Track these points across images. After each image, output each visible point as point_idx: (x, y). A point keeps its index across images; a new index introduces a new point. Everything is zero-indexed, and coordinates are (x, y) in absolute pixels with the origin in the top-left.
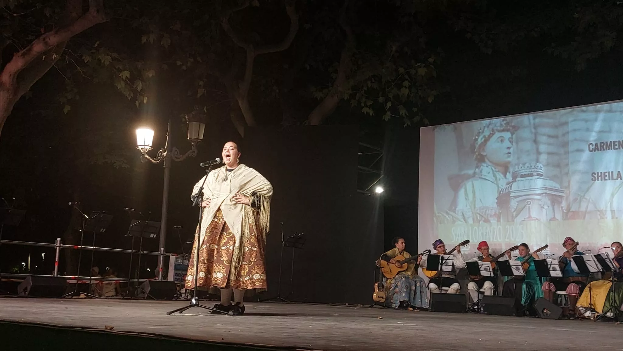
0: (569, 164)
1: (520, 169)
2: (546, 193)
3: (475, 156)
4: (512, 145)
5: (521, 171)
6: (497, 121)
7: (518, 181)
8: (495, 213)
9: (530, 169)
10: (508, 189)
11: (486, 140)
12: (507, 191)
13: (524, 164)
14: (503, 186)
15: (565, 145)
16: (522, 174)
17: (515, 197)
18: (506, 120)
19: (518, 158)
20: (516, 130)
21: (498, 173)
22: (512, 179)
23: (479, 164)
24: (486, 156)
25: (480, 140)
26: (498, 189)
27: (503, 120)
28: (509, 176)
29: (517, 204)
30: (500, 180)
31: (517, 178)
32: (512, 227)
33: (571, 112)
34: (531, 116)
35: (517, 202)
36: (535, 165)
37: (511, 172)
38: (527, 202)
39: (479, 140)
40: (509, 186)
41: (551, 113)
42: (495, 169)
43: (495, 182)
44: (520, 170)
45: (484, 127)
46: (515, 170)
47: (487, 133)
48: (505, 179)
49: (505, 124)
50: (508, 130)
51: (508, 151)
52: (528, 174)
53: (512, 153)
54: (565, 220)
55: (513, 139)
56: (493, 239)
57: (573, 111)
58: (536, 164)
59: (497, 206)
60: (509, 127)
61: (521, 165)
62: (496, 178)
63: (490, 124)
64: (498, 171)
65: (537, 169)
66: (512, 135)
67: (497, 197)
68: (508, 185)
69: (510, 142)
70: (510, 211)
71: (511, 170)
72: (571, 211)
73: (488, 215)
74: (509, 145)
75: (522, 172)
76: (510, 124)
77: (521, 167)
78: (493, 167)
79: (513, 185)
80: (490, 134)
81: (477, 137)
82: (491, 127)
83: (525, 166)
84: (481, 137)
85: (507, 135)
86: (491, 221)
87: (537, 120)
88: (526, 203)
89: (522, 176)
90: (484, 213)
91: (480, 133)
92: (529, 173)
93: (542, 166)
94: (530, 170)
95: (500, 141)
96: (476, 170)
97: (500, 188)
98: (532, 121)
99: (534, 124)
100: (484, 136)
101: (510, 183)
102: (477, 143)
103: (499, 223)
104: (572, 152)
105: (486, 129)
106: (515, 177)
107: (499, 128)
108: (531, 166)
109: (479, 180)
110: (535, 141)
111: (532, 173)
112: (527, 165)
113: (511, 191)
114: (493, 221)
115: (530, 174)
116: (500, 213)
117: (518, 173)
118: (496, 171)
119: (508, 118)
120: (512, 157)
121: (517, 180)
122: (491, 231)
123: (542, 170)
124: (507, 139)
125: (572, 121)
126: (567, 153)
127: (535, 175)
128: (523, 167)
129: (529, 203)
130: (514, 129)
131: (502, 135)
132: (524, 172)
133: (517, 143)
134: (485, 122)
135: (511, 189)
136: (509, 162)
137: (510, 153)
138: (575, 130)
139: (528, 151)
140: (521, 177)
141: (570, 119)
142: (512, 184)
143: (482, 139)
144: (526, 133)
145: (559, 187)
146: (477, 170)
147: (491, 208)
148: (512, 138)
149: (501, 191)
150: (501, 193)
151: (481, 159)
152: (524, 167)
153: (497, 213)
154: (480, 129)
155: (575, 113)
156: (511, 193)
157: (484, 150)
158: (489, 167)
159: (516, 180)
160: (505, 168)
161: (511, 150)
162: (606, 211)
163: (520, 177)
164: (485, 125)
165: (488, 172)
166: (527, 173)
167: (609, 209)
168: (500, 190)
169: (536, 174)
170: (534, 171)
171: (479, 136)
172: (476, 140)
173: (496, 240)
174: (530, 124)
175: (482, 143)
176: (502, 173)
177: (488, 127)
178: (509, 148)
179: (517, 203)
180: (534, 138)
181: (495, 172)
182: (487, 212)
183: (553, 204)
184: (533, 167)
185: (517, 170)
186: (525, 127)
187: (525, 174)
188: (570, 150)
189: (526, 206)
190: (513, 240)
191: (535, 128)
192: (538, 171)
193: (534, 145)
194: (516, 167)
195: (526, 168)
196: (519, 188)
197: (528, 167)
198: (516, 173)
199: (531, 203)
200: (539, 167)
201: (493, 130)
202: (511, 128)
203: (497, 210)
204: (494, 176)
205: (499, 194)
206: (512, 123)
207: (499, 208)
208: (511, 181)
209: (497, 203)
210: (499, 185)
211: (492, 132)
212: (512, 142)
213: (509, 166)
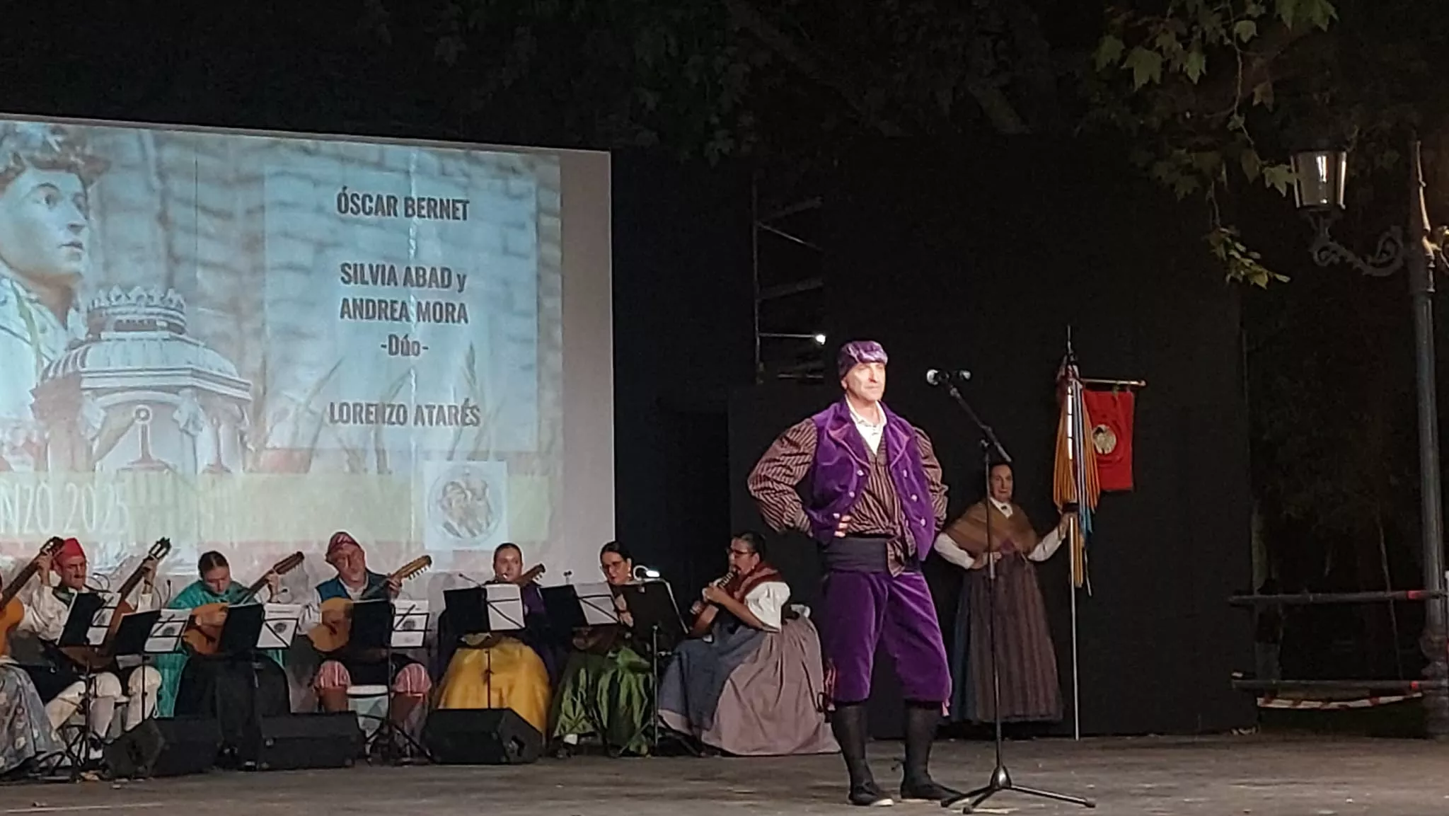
0: (266, 306)
1: (115, 303)
2: (193, 387)
4: (87, 218)
5: (118, 310)
6: (33, 129)
7: (109, 340)
8: (28, 440)
9: (148, 306)
10: (74, 364)
12: (70, 370)
13: (127, 288)
14: (54, 352)
15: (254, 243)
16: (120, 321)
17: (97, 392)
18: (63, 132)
19: (107, 266)
20: (99, 173)
21: (37, 305)
22: (85, 330)
26: (40, 362)
27: (54, 132)
28: (77, 323)
29: (106, 418)
30: (43, 330)
31: (103, 329)
32: (87, 490)
33: (271, 146)
34: (147, 134)
35: (106, 408)
36: (163, 295)
37: (83, 308)
38: (138, 412)
40: (77, 354)
41: (211, 137)
42: (28, 291)
43: (28, 338)
44: (115, 306)
46: (96, 302)
48: (61, 330)
49: (59, 144)
50: (70, 168)
51: (72, 237)
52: (141, 321)
53: (85, 245)
54: (251, 471)
55: (90, 201)
56: (21, 527)
57: (277, 143)
58: (166, 294)
59: (35, 417)
60: (72, 159)
61: (116, 291)
62: (30, 320)
63: (8, 134)
64: (38, 301)
65: (167, 308)
66: (85, 186)
67: (33, 387)
68: (74, 352)
69: (79, 207)
70: (80, 435)
71: (82, 300)
72: (269, 445)
73: (4, 445)
74: (79, 219)
75: (121, 313)
76: (78, 148)
77: (118, 298)
78: (18, 282)
79: (90, 351)
80: (7, 170)
82: (8, 144)
83: (130, 295)
85: (70, 184)
86: (13, 467)
87: (170, 154)
88: (134, 415)
89: (119, 327)
92: (144, 317)
93: (182, 302)
94: (149, 310)
95: (44, 202)
97: (45, 360)
98: (152, 152)
99: (159, 163)
101: (82, 344)
103: (42, 475)
104: (273, 269)
106: (96, 329)
107: (37, 154)
108: (150, 297)
110: (163, 219)
111: (154, 321)
112: (137, 290)
113: (85, 369)
114: (23, 467)
115: (145, 322)
116: (47, 442)
117: (107, 314)
118: (31, 301)
119: (72, 127)
120: (85, 256)
121: (102, 337)
122: (12, 502)
123: (181, 312)
124: (69, 198)
125: (277, 174)
126: (258, 269)
127: (163, 328)
128: (124, 297)
129: (143, 414)
130: (92, 170)
131: (54, 183)
132: (127, 313)
133: (103, 213)
135: (83, 365)
136: (78, 274)
137: (79, 246)
138: (284, 204)
139: (139, 247)
140: (117, 330)
141: (269, 169)
142: (88, 349)
144: (132, 188)
145: (234, 371)
147: (14, 425)
148: (86, 197)
149: (49, 367)
150: (51, 374)
152: (129, 298)
153: (35, 439)
155: (282, 151)
156: (81, 378)
158: (5, 282)
159: (99, 335)
160: (62, 294)
161: (83, 238)
162: (365, 451)
163: (112, 327)
166: (137, 318)
167: (371, 447)
168: (46, 363)
169: (165, 324)
170: (158, 314)
173: (32, 531)
174: (145, 157)
176: (53, 310)
178: (74, 228)
179: (103, 413)
180: (158, 207)
181: (27, 304)
183: (215, 421)
184: (156, 301)
185: (103, 305)
186: (129, 167)
187: (128, 321)
188: (268, 263)
189: (133, 422)
190: (89, 531)
191: (162, 175)
192: (172, 316)
193: (160, 231)
194: (102, 294)
195: (133, 300)
196: (109, 365)
197: (140, 297)
198: (101, 315)
199: (148, 414)
200: (175, 302)
201: (16, 157)
202: (80, 162)
203: (35, 432)
204: (21, 316)
205: (43, 379)
206: (84, 146)
207: (42, 424)
208: (83, 338)
209: (32, 406)
210: (43, 348)
211: (12, 164)
212: (88, 208)
213: (76, 286)
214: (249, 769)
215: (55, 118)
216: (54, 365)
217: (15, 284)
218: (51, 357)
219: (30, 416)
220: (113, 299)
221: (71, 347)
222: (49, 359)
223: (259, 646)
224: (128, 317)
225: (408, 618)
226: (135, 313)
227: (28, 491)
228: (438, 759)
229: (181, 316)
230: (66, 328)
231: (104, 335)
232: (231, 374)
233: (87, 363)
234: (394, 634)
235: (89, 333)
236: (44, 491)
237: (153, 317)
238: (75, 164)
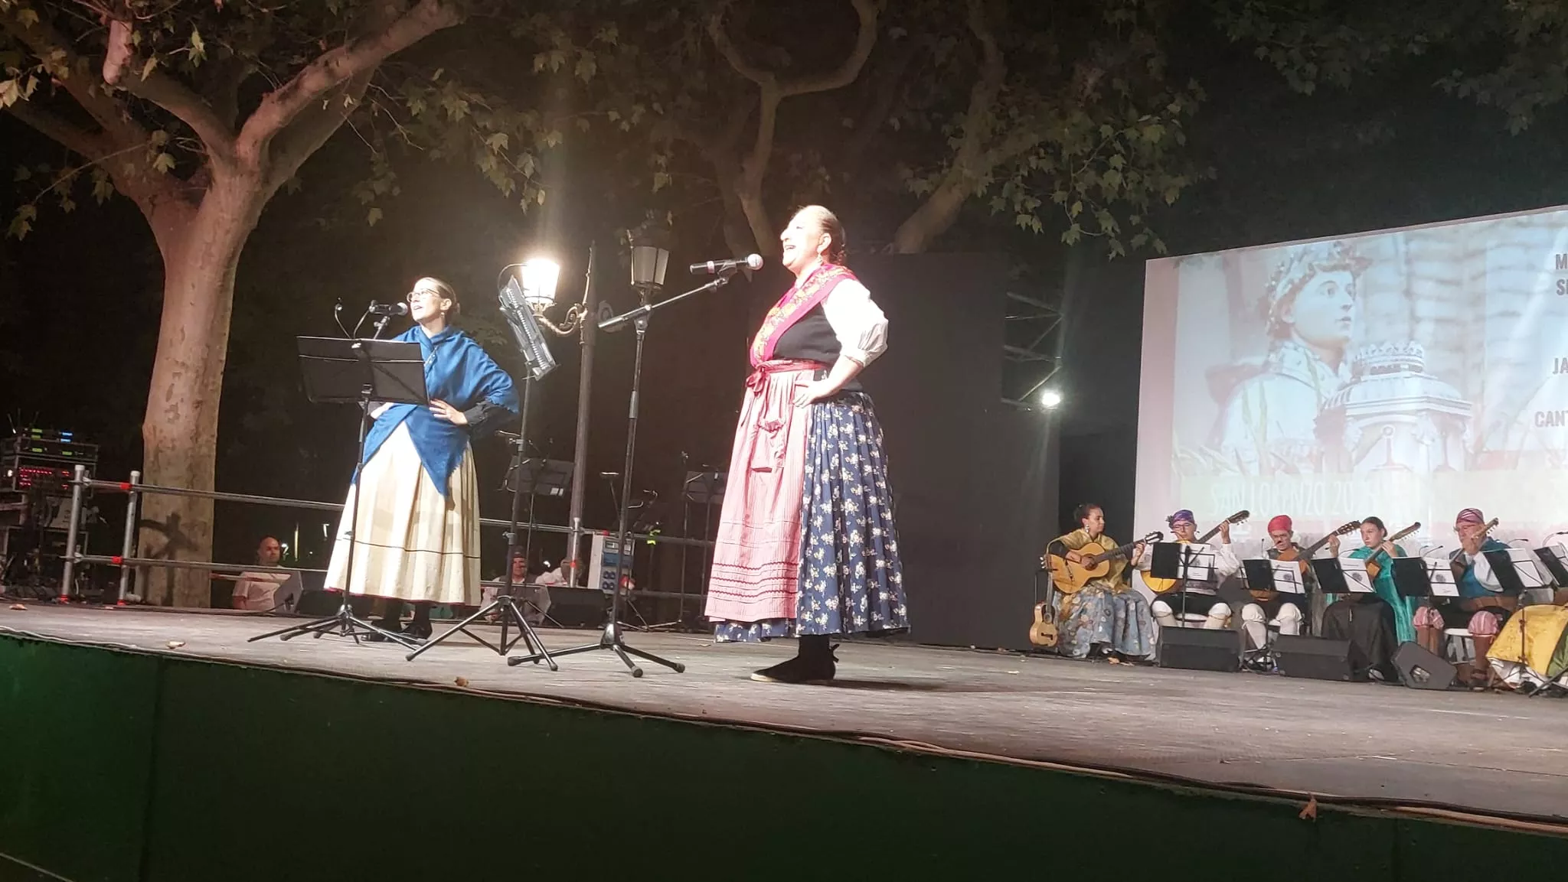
0: (1485, 345)
1: (1370, 355)
2: (1428, 409)
3: (1268, 323)
4: (1354, 299)
5: (1373, 360)
6: (1322, 248)
7: (1366, 381)
8: (1311, 453)
9: (1394, 355)
10: (1342, 398)
11: (1296, 289)
12: (1339, 403)
13: (1380, 344)
14: (1329, 392)
15: (1477, 300)
16: (1374, 367)
17: (1358, 418)
18: (1341, 244)
19: (1367, 331)
20: (1364, 268)
21: (1320, 362)
22: (1351, 376)
23: (1277, 343)
24: (1293, 324)
25: (1282, 289)
26: (1319, 400)
27: (1335, 246)
28: (1345, 371)
29: (1362, 434)
30: (1323, 379)
31: (1362, 375)
32: (1348, 484)
33: (1492, 226)
34: (1399, 235)
35: (1361, 428)
36: (1405, 346)
37: (1350, 362)
38: (1385, 429)
39: (1279, 288)
40: (1344, 394)
41: (1448, 228)
42: (1313, 354)
43: (1313, 384)
44: (1370, 358)
45: (1292, 261)
46: (1359, 357)
47: (1296, 275)
48: (1334, 378)
49: (1338, 253)
50: (1345, 268)
51: (1343, 314)
52: (1389, 366)
53: (1353, 318)
54: (1470, 470)
55: (1357, 288)
56: (1304, 510)
57: (1498, 223)
58: (1408, 344)
59: (1316, 437)
60: (1347, 261)
61: (1373, 347)
62: (1315, 374)
63: (1305, 253)
64: (1320, 360)
65: (1409, 355)
66: (1354, 279)
67: (1315, 417)
69: (1350, 293)
70: (1345, 449)
71: (1350, 356)
72: (1485, 450)
73: (1294, 456)
74: (1349, 301)
75: (1374, 362)
76: (1351, 254)
77: (1373, 351)
78: (1309, 349)
80: (1305, 275)
81: (1274, 283)
82: (1306, 259)
83: (1382, 348)
84: (1283, 282)
85: (1344, 278)
86: (1301, 471)
87: (1414, 246)
88: (1382, 431)
89: (1375, 371)
90: (1284, 454)
91: (1281, 272)
92: (1391, 363)
93: (1421, 349)
94: (1395, 358)
95: (1327, 293)
96: (1269, 356)
97: (1322, 398)
98: (1402, 248)
99: (1407, 253)
100: (1291, 282)
101: (1347, 385)
102: (1274, 297)
104: (1493, 317)
105: (1296, 263)
106: (1358, 373)
107: (1325, 263)
108: (1397, 349)
109: (1276, 379)
110: (1408, 293)
111: (1399, 365)
112: (1387, 345)
113: (1349, 403)
114: (1306, 471)
115: (1393, 367)
116: (1323, 453)
117: (1366, 364)
118: (1315, 360)
119: (1347, 240)
120: (1352, 327)
122: (1299, 494)
123: (1420, 357)
124: (1342, 289)
125: (1495, 247)
126: (1480, 319)
127: (1405, 369)
128: (1377, 351)
129: (1389, 432)
131: (1334, 280)
132: (1379, 362)
134: (1293, 248)
135: (1348, 400)
136: (1347, 339)
137: (1348, 319)
138: (1500, 268)
139: (1390, 315)
140: (1372, 374)
141: (1491, 243)
142: (1351, 389)
143: (1286, 286)
144: (1386, 275)
145: (1459, 395)
146: (1272, 356)
147: (1302, 443)
148: (1354, 285)
149: (1325, 403)
150: (1326, 407)
151: (1283, 332)
152: (1381, 351)
153: (1315, 452)
154: (1283, 265)
155: (1502, 228)
156: (1347, 409)
157: (1288, 312)
158: (1300, 349)
159: (1360, 379)
160: (1336, 352)
161: (1351, 313)
163: (1369, 372)
164: (1292, 256)
165: (1298, 361)
166: (1386, 364)
168: (1323, 400)
169: (1407, 367)
170: (1402, 360)
171: (1277, 280)
172: (1272, 289)
173: (1311, 513)
174: (1397, 251)
175: (1285, 296)
176: (1330, 364)
177: (1300, 260)
178: (1346, 308)
179: (1360, 432)
180: (1404, 285)
181: (1313, 362)
182: (1292, 450)
184: (1401, 351)
185: (1363, 357)
186: (1386, 261)
187: (1380, 367)
188: (1488, 313)
189: (1381, 436)
190: (1349, 512)
191: (1408, 262)
192: (1412, 361)
193: (1404, 301)
194: (1362, 350)
195: (1384, 351)
196: (1364, 398)
197: (1388, 350)
198: (1362, 365)
199: (1392, 432)
200: (1415, 350)
201: (1311, 267)
202: (1353, 263)
203: (1315, 447)
204: (1310, 370)
205: (1321, 410)
206: (1355, 252)
207: (1320, 441)
208: (1348, 382)
209: (1314, 430)
210: (1322, 391)
211: (1308, 271)
212: (1355, 294)
213: (1346, 347)
217: (1306, 351)
218: (1327, 395)
219: (1312, 437)
220: (1370, 352)
221: (1340, 388)
222: (1325, 398)
224: (1380, 365)
226: (1384, 361)
227: (1310, 486)
229: (1420, 359)
230: (1338, 376)
231: (1363, 379)
232: (1457, 398)
233: (1351, 398)
235: (1353, 377)
236: (1320, 486)
237: (1397, 362)
238: (1348, 265)
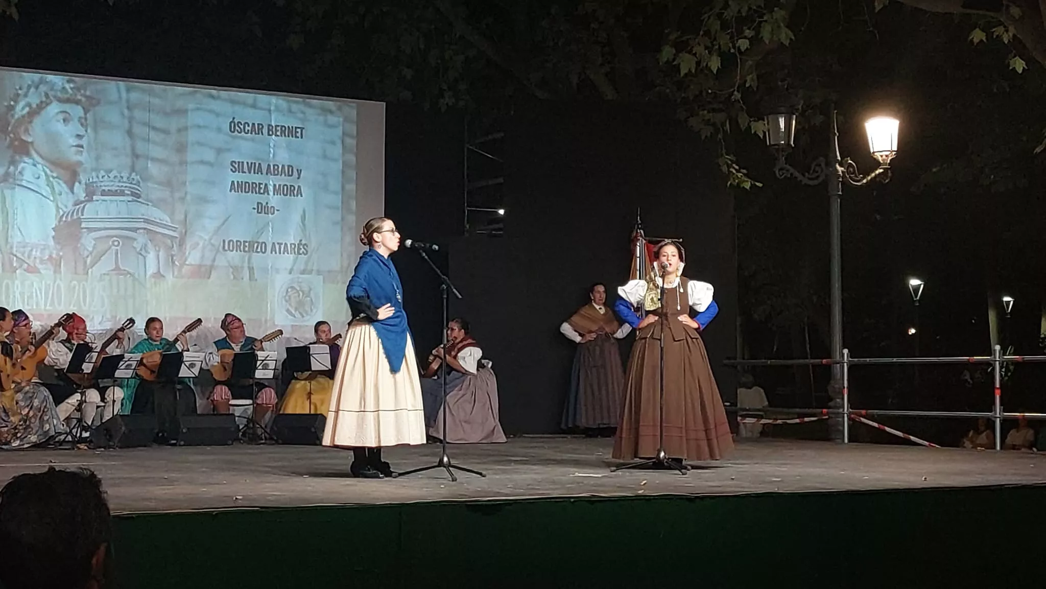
0: (187, 183)
1: (101, 180)
2: (145, 229)
3: (8, 139)
4: (86, 131)
5: (102, 184)
6: (57, 80)
7: (98, 201)
8: (50, 256)
9: (120, 181)
10: (77, 214)
11: (34, 113)
12: (75, 217)
13: (108, 172)
14: (66, 207)
15: (181, 148)
16: (104, 190)
17: (90, 230)
18: (73, 82)
19: (98, 158)
20: (94, 106)
21: (57, 180)
22: (84, 195)
23: (17, 157)
24: (32, 143)
25: (21, 110)
26: (58, 211)
27: (68, 82)
28: (80, 191)
29: (95, 244)
30: (60, 194)
31: (94, 195)
32: (84, 285)
33: (191, 93)
34: (122, 84)
35: (94, 239)
37: (83, 182)
38: (113, 242)
39: (19, 107)
40: (79, 208)
41: (159, 87)
42: (52, 172)
43: (51, 198)
44: (102, 182)
45: (29, 87)
46: (91, 179)
47: (34, 100)
48: (70, 195)
49: (71, 88)
50: (77, 102)
51: (77, 142)
52: (116, 191)
53: (84, 146)
54: (177, 277)
55: (88, 121)
56: (45, 305)
57: (196, 92)
58: (130, 175)
59: (55, 242)
60: (79, 97)
61: (102, 173)
62: (53, 188)
63: (41, 81)
64: (56, 177)
65: (131, 183)
66: (85, 114)
67: (54, 226)
68: (78, 207)
69: (82, 125)
70: (80, 254)
71: (83, 178)
72: (187, 263)
73: (35, 258)
74: (82, 132)
75: (105, 186)
76: (82, 92)
77: (103, 177)
78: (46, 166)
79: (86, 207)
80: (42, 102)
81: (12, 103)
82: (43, 88)
83: (110, 175)
84: (22, 104)
86: (42, 271)
87: (134, 96)
88: (111, 243)
89: (104, 193)
90: (26, 255)
91: (18, 95)
92: (118, 188)
93: (140, 180)
94: (121, 184)
95: (62, 121)
96: (9, 168)
97: (60, 210)
98: (124, 95)
99: (128, 101)
100: (29, 105)
101: (82, 202)
102: (13, 116)
103: (58, 276)
104: (193, 163)
105: (32, 90)
106: (90, 195)
107: (59, 94)
108: (122, 177)
109: (16, 190)
110: (130, 133)
111: (124, 191)
112: (114, 173)
113: (82, 217)
114: (47, 271)
115: (119, 191)
116: (61, 257)
117: (97, 186)
118: (54, 177)
119: (79, 79)
120: (85, 154)
121: (94, 199)
122: (40, 290)
123: (139, 186)
124: (76, 120)
125: (195, 109)
126: (183, 163)
127: (128, 195)
128: (106, 176)
129: (116, 243)
130: (90, 104)
131: (68, 111)
132: (108, 186)
133: (95, 130)
134: (29, 77)
135: (83, 215)
136: (80, 163)
137: (82, 147)
138: (198, 126)
139: (115, 149)
140: (102, 195)
141: (191, 106)
142: (86, 205)
143: (23, 109)
144: (113, 115)
145: (168, 219)
146: (12, 168)
147: (42, 247)
148: (86, 119)
149: (63, 215)
150: (64, 219)
151: (23, 149)
152: (109, 177)
153: (54, 256)
154: (20, 89)
155: (198, 96)
156: (81, 222)
157: (27, 131)
158: (40, 166)
159: (92, 198)
160: (71, 174)
161: (84, 142)
162: (242, 267)
163: (99, 193)
164: (30, 83)
165: (37, 176)
166: (114, 188)
167: (246, 265)
168: (61, 213)
169: (129, 193)
170: (126, 187)
171: (16, 102)
172: (11, 108)
173: (51, 308)
174: (120, 98)
175: (23, 116)
176: (66, 183)
177: (37, 88)
178: (79, 136)
179: (93, 242)
180: (127, 126)
181: (51, 179)
182: (34, 253)
183: (157, 249)
184: (125, 179)
185: (94, 180)
186: (111, 103)
187: (109, 190)
188: (189, 159)
189: (110, 248)
190: (84, 308)
191: (129, 108)
192: (134, 188)
193: (127, 139)
194: (94, 174)
195: (112, 178)
196: (97, 215)
197: (115, 177)
198: (93, 186)
199: (119, 243)
200: (135, 180)
201: (47, 95)
202: (83, 99)
203: (55, 252)
204: (48, 185)
205: (59, 222)
206: (85, 91)
207: (58, 247)
208: (83, 199)
209: (53, 237)
210: (60, 205)
211: (44, 99)
212: (87, 126)
213: (79, 170)
214: (174, 445)
215: (69, 74)
216: (65, 215)
217: (45, 168)
218: (65, 209)
219: (51, 243)
220: (100, 177)
221: (76, 204)
222: (63, 210)
223: (180, 376)
224: (109, 188)
225: (265, 362)
226: (112, 186)
227: (49, 285)
228: (280, 441)
229: (140, 189)
230: (73, 193)
231: (95, 198)
232: (166, 222)
233: (85, 213)
234: (257, 371)
235: (87, 196)
236: (58, 286)
237: (123, 188)
238: (80, 100)
